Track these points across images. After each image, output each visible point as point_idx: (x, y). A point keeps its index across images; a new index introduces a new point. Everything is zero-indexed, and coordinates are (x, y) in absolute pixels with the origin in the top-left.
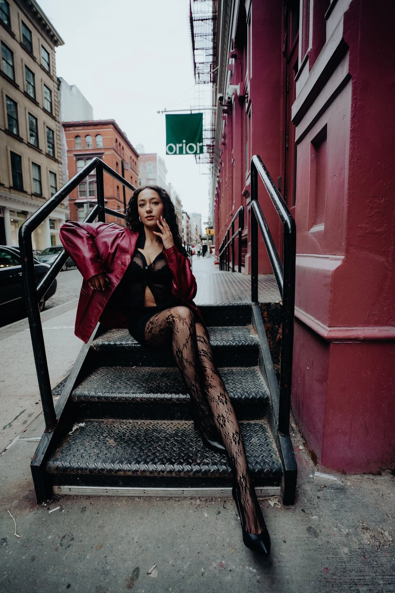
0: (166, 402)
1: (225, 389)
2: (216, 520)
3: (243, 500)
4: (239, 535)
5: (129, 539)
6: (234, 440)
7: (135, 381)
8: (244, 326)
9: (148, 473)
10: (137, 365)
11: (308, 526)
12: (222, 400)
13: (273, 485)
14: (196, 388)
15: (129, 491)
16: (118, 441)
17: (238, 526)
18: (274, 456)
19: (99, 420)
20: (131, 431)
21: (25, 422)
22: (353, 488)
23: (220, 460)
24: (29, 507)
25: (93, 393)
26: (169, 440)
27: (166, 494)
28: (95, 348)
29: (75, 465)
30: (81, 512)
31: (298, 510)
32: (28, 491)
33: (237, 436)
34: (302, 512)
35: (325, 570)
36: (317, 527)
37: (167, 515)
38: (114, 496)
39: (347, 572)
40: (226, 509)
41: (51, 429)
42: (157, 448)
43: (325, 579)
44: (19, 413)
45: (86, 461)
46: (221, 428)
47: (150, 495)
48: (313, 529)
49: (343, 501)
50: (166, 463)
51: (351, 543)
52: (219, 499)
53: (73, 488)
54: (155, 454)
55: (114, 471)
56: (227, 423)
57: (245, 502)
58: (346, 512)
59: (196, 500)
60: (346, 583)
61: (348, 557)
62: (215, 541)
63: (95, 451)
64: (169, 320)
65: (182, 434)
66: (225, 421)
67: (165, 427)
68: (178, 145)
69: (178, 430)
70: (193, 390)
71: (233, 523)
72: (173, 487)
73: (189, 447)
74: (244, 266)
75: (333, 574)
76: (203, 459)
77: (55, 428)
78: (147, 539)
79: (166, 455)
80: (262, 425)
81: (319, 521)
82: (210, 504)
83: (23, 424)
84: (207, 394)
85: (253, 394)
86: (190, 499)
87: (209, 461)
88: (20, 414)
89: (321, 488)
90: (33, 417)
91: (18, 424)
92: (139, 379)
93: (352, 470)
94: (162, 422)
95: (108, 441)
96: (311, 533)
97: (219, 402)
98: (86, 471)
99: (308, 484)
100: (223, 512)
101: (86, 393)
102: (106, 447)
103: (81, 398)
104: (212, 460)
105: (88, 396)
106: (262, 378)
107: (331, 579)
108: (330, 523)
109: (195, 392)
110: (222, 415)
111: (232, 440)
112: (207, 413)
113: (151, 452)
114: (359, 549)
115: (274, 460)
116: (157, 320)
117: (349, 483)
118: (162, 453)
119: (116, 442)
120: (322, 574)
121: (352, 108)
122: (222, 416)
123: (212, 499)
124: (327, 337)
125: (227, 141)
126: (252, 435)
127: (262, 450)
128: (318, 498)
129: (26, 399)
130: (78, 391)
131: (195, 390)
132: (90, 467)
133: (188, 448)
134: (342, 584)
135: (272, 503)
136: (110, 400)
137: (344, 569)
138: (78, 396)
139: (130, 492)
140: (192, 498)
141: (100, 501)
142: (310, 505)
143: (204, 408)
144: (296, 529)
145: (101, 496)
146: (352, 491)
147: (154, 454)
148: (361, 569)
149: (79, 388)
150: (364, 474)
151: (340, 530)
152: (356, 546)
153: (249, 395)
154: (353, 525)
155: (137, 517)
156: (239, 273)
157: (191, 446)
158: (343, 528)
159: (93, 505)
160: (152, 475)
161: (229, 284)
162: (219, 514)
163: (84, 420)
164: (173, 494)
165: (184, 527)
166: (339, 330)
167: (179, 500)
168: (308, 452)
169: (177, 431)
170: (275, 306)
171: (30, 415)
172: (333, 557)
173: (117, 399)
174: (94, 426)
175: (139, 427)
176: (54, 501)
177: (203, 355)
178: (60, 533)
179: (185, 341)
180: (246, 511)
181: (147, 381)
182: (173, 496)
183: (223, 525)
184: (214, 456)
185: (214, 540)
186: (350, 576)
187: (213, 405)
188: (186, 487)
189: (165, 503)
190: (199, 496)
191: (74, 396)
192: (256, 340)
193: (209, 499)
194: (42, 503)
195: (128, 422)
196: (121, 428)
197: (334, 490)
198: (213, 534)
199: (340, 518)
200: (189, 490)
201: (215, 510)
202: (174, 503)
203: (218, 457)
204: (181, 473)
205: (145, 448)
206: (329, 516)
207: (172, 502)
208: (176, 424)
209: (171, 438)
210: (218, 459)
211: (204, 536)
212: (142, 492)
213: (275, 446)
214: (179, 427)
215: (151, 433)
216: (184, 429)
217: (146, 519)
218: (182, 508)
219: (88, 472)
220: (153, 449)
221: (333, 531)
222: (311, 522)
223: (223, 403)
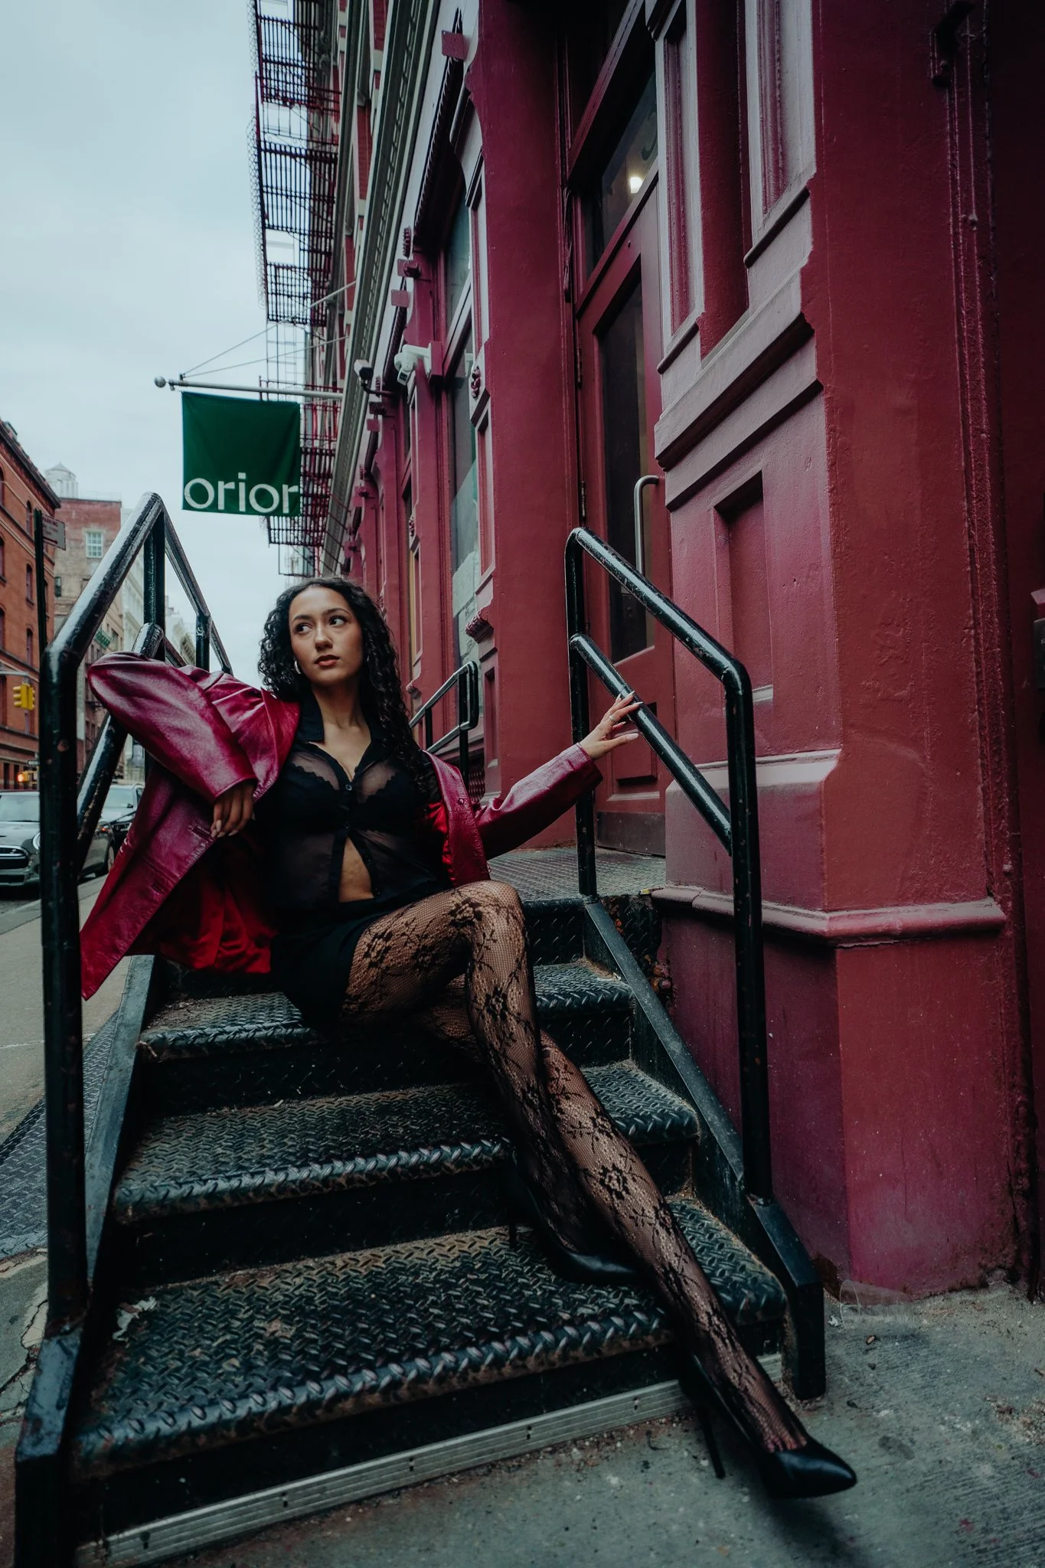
2: (647, 1486)
6: (661, 1224)
8: (567, 961)
9: (431, 1382)
10: (288, 1095)
11: (879, 1438)
12: (603, 1126)
15: (360, 1480)
16: (299, 1322)
18: (749, 1266)
19: (198, 1281)
20: (325, 1289)
22: (938, 1329)
23: (622, 1301)
26: (456, 1285)
27: (479, 1455)
28: (153, 1053)
31: (840, 1407)
34: (849, 1408)
35: (964, 1526)
36: (900, 1434)
37: (505, 1515)
39: (1013, 1517)
40: (660, 1452)
41: (69, 1321)
42: (431, 1310)
43: (973, 1546)
46: (617, 1201)
47: (428, 1474)
48: (894, 1440)
49: (932, 1363)
50: (478, 1340)
51: (990, 1451)
52: (632, 1432)
54: (434, 1327)
56: (631, 1185)
58: (946, 1384)
59: (568, 1451)
60: (1021, 1542)
61: (999, 1483)
62: (670, 1537)
63: (236, 1363)
65: (484, 1263)
66: (625, 1180)
67: (424, 1257)
68: (222, 486)
69: (466, 1257)
71: (694, 1479)
73: (522, 1288)
75: (986, 1531)
76: (576, 1310)
77: (85, 1313)
79: (464, 1320)
80: (685, 1206)
81: (899, 1419)
82: (614, 1451)
84: (558, 1119)
85: (655, 1117)
86: (551, 1452)
87: (594, 1310)
89: (868, 1344)
93: (924, 1283)
94: (410, 1246)
95: (264, 1329)
96: (892, 1450)
97: (597, 1134)
98: (225, 1432)
99: (834, 1343)
100: (658, 1463)
104: (600, 1307)
107: (986, 1543)
108: (924, 1417)
109: (535, 1111)
110: (614, 1165)
111: (658, 1226)
113: (418, 1323)
114: (1013, 1458)
115: (755, 1275)
116: (406, 925)
117: (925, 1322)
118: (452, 1319)
119: (291, 1325)
120: (963, 1538)
122: (615, 1168)
123: (611, 1437)
127: (714, 1259)
128: (873, 1367)
130: (135, 1185)
131: (536, 1101)
132: (238, 1411)
133: (520, 1293)
134: (1014, 1547)
136: (249, 1198)
137: (1003, 1510)
138: (138, 1204)
139: (367, 1478)
140: (555, 1449)
141: (264, 1547)
142: (861, 1389)
146: (939, 1336)
147: (429, 1326)
148: (1037, 1501)
149: (128, 1179)
150: (952, 1290)
151: (953, 1428)
152: (1004, 1456)
154: (977, 1409)
155: (413, 1549)
157: (527, 1287)
158: (959, 1423)
162: (648, 1468)
163: (144, 1290)
165: (567, 1529)
167: (520, 1466)
169: (464, 1257)
170: (639, 904)
172: (965, 1492)
173: (273, 1190)
174: (190, 1301)
175: (345, 1273)
181: (339, 1129)
182: (500, 1455)
183: (672, 1491)
184: (599, 1296)
185: (665, 1537)
186: (1022, 1525)
187: (582, 1144)
188: (536, 1414)
189: (482, 1484)
190: (577, 1433)
191: (121, 1204)
192: (619, 988)
193: (605, 1439)
195: (300, 1266)
196: (287, 1287)
197: (899, 1342)
198: (655, 1524)
199: (940, 1401)
200: (548, 1422)
201: (634, 1462)
202: (510, 1477)
203: (611, 1296)
204: (529, 1358)
205: (396, 1320)
206: (914, 1402)
207: (501, 1477)
208: (450, 1243)
209: (458, 1280)
210: (614, 1301)
211: (633, 1537)
212: (403, 1468)
213: (741, 1244)
214: (466, 1248)
215: (390, 1279)
216: (483, 1251)
217: (445, 1546)
218: (539, 1483)
219: (233, 1434)
220: (421, 1317)
221: (941, 1434)
222: (881, 1427)
223: (608, 1135)
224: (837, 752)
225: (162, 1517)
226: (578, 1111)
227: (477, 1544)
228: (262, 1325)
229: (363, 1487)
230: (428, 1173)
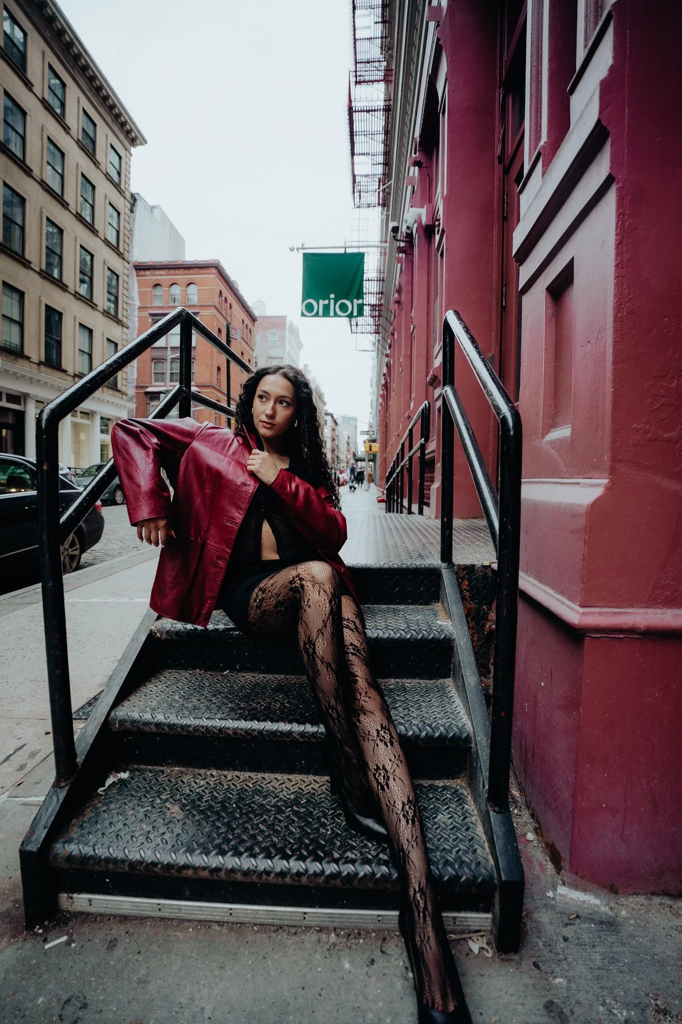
0: (280, 739)
1: (389, 718)
2: (366, 978)
3: (420, 937)
4: (410, 1012)
5: (194, 1010)
6: (404, 816)
7: (227, 697)
8: (427, 604)
9: (239, 874)
10: (232, 669)
11: (546, 1000)
13: (477, 910)
14: (338, 713)
15: (201, 910)
16: (188, 810)
17: (408, 991)
18: (479, 851)
19: (156, 768)
20: (212, 792)
21: (22, 767)
22: (632, 922)
23: (378, 854)
24: (9, 934)
25: (147, 716)
26: (284, 812)
27: (272, 919)
28: (158, 635)
29: (102, 852)
30: (107, 949)
31: (527, 964)
32: (10, 901)
33: (410, 808)
34: (533, 968)
36: (565, 1003)
37: (272, 964)
38: (172, 919)
40: (386, 956)
41: (65, 781)
42: (260, 825)
44: (14, 749)
45: (125, 845)
47: (241, 920)
48: (557, 1006)
49: (615, 950)
50: (276, 855)
52: (374, 934)
53: (96, 899)
54: (256, 838)
55: (176, 868)
56: (391, 782)
57: (422, 942)
58: (620, 972)
59: (329, 934)
63: (144, 826)
64: (293, 586)
65: (308, 801)
66: (388, 778)
67: (277, 786)
68: (322, 302)
69: (300, 793)
70: (331, 716)
71: (399, 984)
72: (285, 905)
73: (320, 826)
74: (428, 505)
76: (345, 852)
77: (73, 779)
78: (229, 1013)
79: (275, 840)
80: (458, 790)
81: (569, 989)
82: (356, 944)
83: (18, 770)
86: (318, 931)
87: (356, 856)
88: (15, 752)
89: (570, 919)
90: (38, 758)
91: (10, 770)
92: (233, 693)
93: (630, 885)
94: (272, 776)
95: (169, 809)
96: (552, 1014)
97: (378, 742)
98: (122, 866)
99: (544, 910)
100: (381, 962)
101: (135, 715)
102: (164, 819)
103: (126, 724)
104: (361, 855)
105: (139, 722)
106: (458, 701)
108: (591, 994)
109: (334, 721)
110: (384, 766)
111: (401, 817)
112: (355, 761)
113: (248, 833)
115: (480, 859)
116: (272, 585)
117: (624, 913)
118: (269, 836)
119: (183, 811)
121: (617, 229)
122: (384, 768)
123: (359, 934)
124: (579, 625)
125: (403, 296)
126: (439, 808)
127: (457, 838)
128: (566, 940)
129: (29, 725)
130: (122, 712)
131: (335, 715)
132: (130, 857)
133: (318, 829)
135: (475, 947)
136: (178, 731)
138: (120, 721)
139: (205, 911)
140: (321, 930)
141: (145, 927)
142: (549, 954)
143: (351, 752)
144: (523, 1005)
145: (148, 917)
146: (630, 928)
147: (253, 837)
149: (123, 706)
150: (653, 894)
151: (610, 1011)
153: (434, 732)
154: (637, 1001)
155: (214, 964)
156: (420, 516)
157: (324, 825)
158: (617, 1009)
159: (132, 934)
160: (247, 880)
161: (402, 533)
162: (372, 965)
163: (127, 766)
164: (285, 920)
165: (303, 988)
166: (600, 613)
167: (296, 933)
168: (543, 845)
169: (299, 794)
170: (482, 572)
171: (33, 755)
173: (191, 729)
174: (145, 779)
175: (228, 785)
176: (58, 924)
177: (352, 654)
178: (61, 993)
179: (320, 624)
180: (424, 960)
181: (247, 698)
182: (286, 923)
183: (380, 988)
184: (365, 846)
187: (368, 746)
188: (311, 907)
189: (270, 937)
190: (336, 925)
191: (114, 720)
192: (447, 631)
193: (354, 933)
194: (35, 927)
195: (208, 773)
196: (195, 785)
197: (595, 924)
198: (358, 1007)
199: (609, 984)
200: (317, 914)
201: (365, 957)
202: (287, 939)
203: (373, 849)
204: (303, 877)
205: (238, 826)
206: (586, 979)
207: (282, 937)
208: (296, 780)
209: (286, 809)
210: (372, 852)
211: (341, 1011)
212: (226, 912)
213: (482, 830)
214: (303, 787)
215: (250, 796)
216: (312, 791)
217: (231, 970)
218: (302, 950)
219: (127, 868)
220: (252, 829)
221: (597, 1013)
222: (552, 992)
223: (386, 744)
224: (606, 481)
225: (99, 893)
226: (372, 723)
227: (249, 976)
228: (169, 806)
229: (201, 915)
230: (283, 738)
